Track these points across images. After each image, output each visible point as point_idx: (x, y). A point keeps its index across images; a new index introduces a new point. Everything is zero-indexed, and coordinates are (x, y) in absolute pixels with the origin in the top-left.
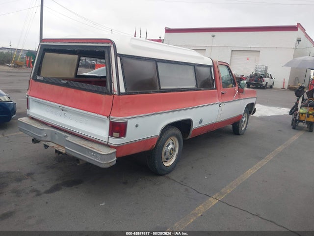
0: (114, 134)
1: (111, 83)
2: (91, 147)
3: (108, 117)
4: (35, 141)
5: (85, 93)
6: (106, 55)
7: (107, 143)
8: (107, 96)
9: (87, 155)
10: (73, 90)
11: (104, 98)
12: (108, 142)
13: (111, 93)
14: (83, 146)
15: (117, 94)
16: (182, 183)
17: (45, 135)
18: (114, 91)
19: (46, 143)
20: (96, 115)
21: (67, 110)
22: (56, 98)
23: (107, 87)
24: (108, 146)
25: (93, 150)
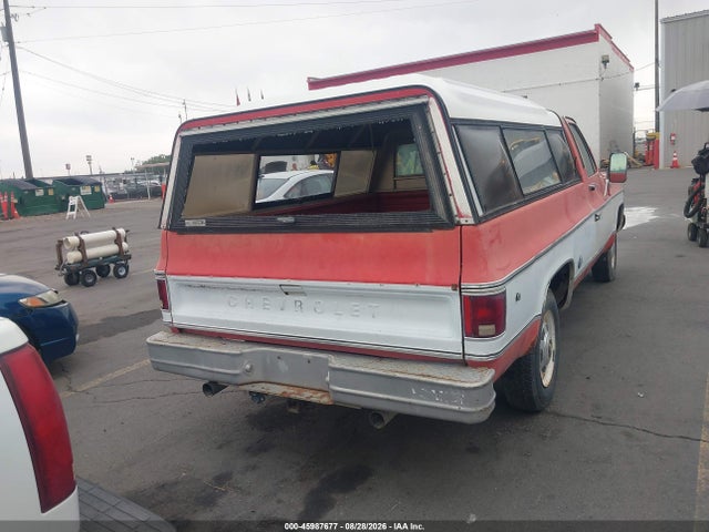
0: (481, 327)
1: (446, 196)
2: (424, 376)
3: (457, 287)
4: (212, 387)
5: (361, 237)
6: (418, 128)
7: (461, 357)
8: (436, 233)
9: (416, 396)
10: (318, 237)
11: (428, 239)
12: (464, 354)
13: (450, 222)
14: (398, 375)
15: (471, 221)
16: (600, 421)
17: (248, 367)
18: (460, 216)
19: (258, 388)
20: (412, 287)
21: (305, 289)
22: (265, 266)
23: (433, 209)
24: (464, 363)
25: (435, 381)
